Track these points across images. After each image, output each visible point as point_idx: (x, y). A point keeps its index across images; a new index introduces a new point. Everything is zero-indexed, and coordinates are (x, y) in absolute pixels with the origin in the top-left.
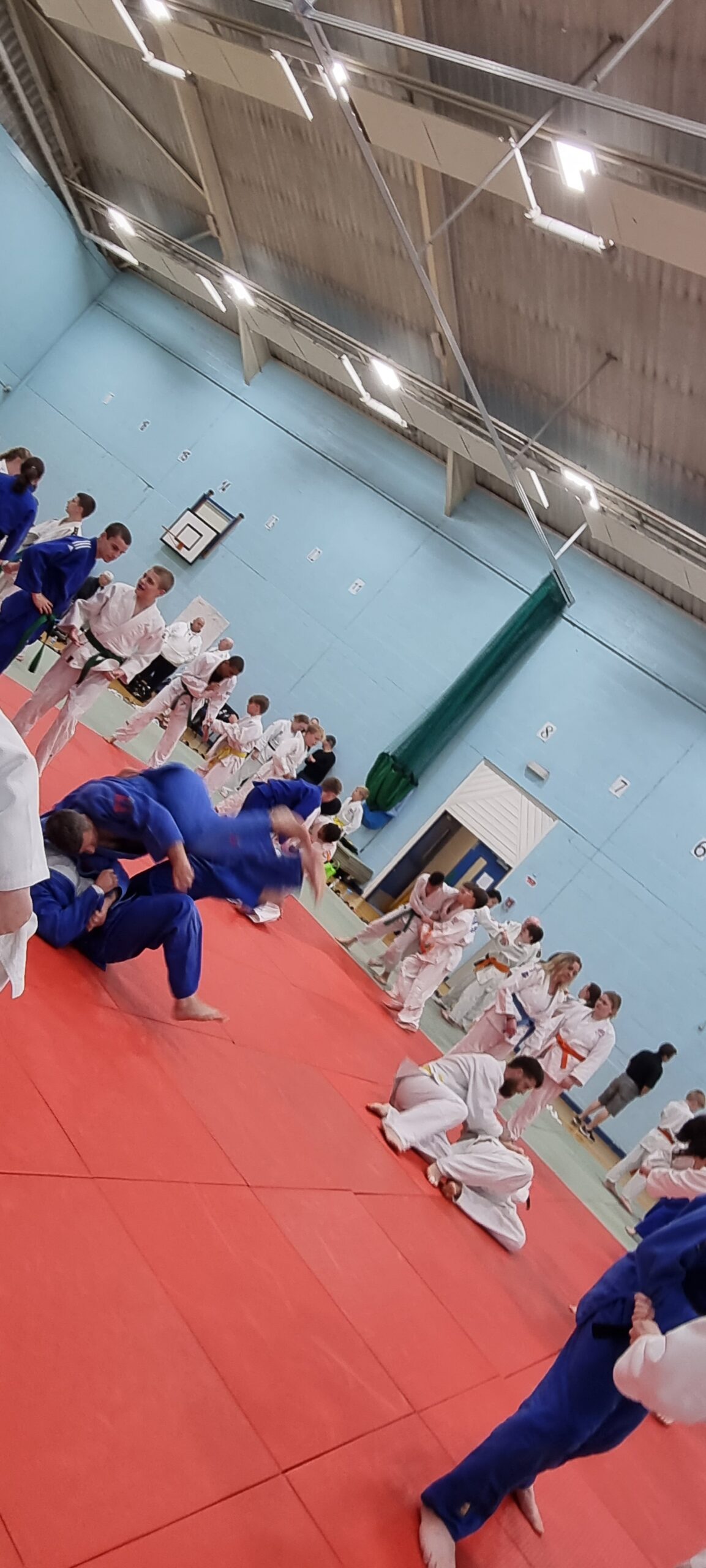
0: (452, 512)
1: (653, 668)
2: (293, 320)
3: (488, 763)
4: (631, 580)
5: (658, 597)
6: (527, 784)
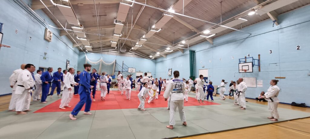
3: (200, 70)
4: (198, 44)
5: (201, 43)
6: (203, 68)
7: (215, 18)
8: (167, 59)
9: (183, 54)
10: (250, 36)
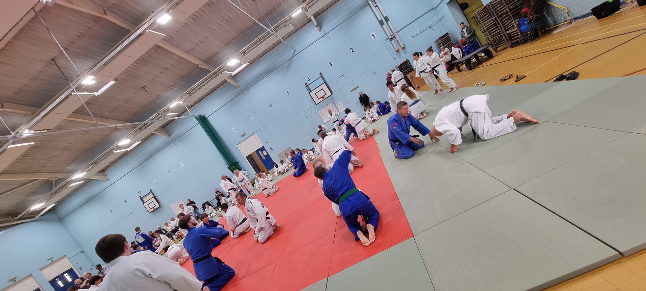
0: (170, 136)
1: (226, 102)
2: (95, 163)
3: (237, 145)
4: (203, 100)
5: (209, 95)
6: (245, 137)
7: (242, 33)
8: (112, 180)
9: (169, 138)
10: (296, 53)
